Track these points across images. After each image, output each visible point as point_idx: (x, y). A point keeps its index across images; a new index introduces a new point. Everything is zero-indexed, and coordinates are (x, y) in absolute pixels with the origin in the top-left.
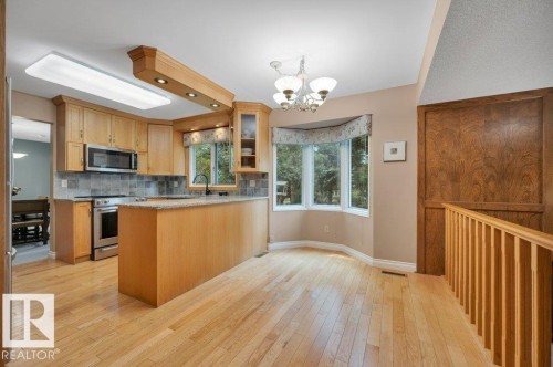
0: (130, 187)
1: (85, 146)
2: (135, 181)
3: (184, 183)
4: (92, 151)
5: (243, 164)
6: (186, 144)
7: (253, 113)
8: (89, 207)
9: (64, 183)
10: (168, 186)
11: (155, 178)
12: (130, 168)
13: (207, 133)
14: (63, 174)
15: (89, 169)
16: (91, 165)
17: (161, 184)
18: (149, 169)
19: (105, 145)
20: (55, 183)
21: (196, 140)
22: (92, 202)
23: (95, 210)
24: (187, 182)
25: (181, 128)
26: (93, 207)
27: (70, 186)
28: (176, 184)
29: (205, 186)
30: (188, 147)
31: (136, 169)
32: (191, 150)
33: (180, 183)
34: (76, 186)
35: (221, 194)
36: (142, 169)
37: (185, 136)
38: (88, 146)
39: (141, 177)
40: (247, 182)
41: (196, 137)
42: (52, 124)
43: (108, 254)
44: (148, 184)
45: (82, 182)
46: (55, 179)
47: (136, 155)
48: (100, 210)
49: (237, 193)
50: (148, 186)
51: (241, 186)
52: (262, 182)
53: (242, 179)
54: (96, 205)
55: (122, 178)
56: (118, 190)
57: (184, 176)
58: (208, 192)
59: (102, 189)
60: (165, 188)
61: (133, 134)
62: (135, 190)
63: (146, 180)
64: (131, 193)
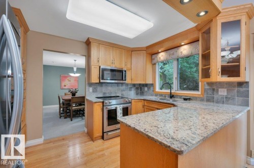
0: (122, 91)
1: (100, 67)
2: (124, 87)
3: (152, 88)
4: (104, 70)
5: (222, 74)
6: (154, 62)
7: (237, 19)
8: (102, 106)
9: (91, 89)
10: (141, 90)
12: (122, 80)
14: (90, 84)
15: (102, 81)
16: (103, 79)
17: (137, 88)
18: (132, 79)
19: (110, 66)
20: (87, 90)
21: (162, 58)
22: (103, 102)
23: (105, 107)
24: (154, 88)
26: (103, 106)
27: (93, 92)
28: (146, 89)
29: (169, 91)
30: (155, 64)
31: (125, 80)
32: (157, 66)
33: (149, 89)
34: (96, 91)
35: (185, 99)
36: (128, 81)
37: (154, 56)
38: (101, 67)
39: (127, 85)
41: (162, 56)
42: (86, 56)
43: (111, 137)
45: (99, 88)
46: (87, 87)
47: (125, 71)
48: (107, 108)
49: (202, 100)
50: (130, 90)
51: (207, 94)
52: (238, 92)
53: (208, 88)
54: (105, 104)
55: (118, 86)
56: (116, 93)
57: (152, 84)
58: (172, 96)
59: (108, 93)
60: (139, 91)
61: (124, 59)
62: (124, 93)
63: (129, 86)
64: (122, 95)
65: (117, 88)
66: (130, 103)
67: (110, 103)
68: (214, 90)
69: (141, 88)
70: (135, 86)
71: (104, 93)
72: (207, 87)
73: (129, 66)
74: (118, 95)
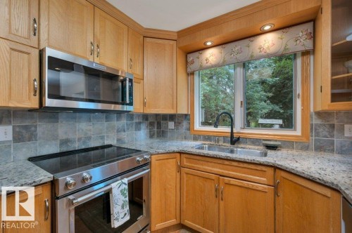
0: (118, 132)
2: (124, 122)
3: (185, 124)
12: (123, 103)
15: (49, 102)
17: (151, 124)
21: (211, 61)
24: (192, 123)
26: (54, 198)
28: (171, 125)
30: (192, 74)
32: (196, 78)
33: (178, 124)
34: (32, 137)
37: (191, 58)
39: (130, 115)
40: (334, 128)
41: (212, 56)
45: (42, 128)
48: (71, 202)
49: (305, 148)
50: (138, 128)
51: (317, 134)
53: (319, 122)
54: (61, 192)
55: (107, 119)
56: (102, 138)
57: (186, 115)
58: (234, 140)
59: (79, 139)
60: (155, 129)
61: (125, 48)
62: (124, 135)
63: (136, 120)
64: (118, 140)
65: (106, 124)
66: (147, 164)
67: (84, 180)
68: (332, 126)
69: (159, 124)
70: (147, 119)
71: (65, 142)
72: (316, 121)
73: (138, 71)
74: (107, 143)
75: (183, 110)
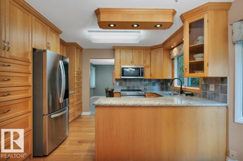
6: (172, 57)
7: (201, 17)
9: (118, 83)
11: (158, 80)
12: (139, 76)
13: (180, 47)
15: (122, 77)
16: (123, 75)
17: (162, 84)
18: (151, 76)
20: (115, 84)
21: (175, 54)
22: (120, 93)
24: (173, 84)
25: (166, 48)
27: (120, 85)
28: (169, 84)
30: (174, 59)
31: (142, 76)
32: (176, 61)
34: (122, 85)
36: (147, 76)
38: (122, 67)
40: (207, 86)
44: (154, 84)
45: (124, 83)
46: (115, 82)
47: (142, 68)
49: (200, 96)
52: (221, 87)
56: (139, 87)
58: (182, 92)
59: (132, 87)
61: (143, 57)
62: (147, 87)
63: (153, 82)
64: (144, 89)
65: (140, 83)
67: (125, 94)
68: (207, 85)
71: (128, 87)
72: (203, 83)
73: (148, 63)
74: (140, 89)
75: (170, 77)
